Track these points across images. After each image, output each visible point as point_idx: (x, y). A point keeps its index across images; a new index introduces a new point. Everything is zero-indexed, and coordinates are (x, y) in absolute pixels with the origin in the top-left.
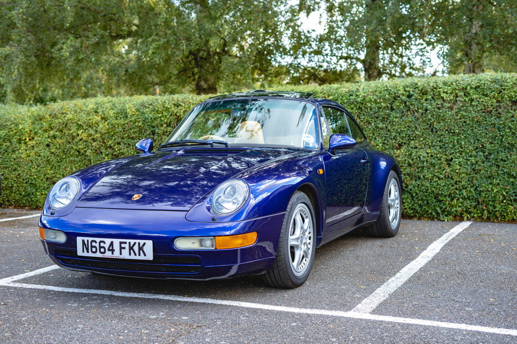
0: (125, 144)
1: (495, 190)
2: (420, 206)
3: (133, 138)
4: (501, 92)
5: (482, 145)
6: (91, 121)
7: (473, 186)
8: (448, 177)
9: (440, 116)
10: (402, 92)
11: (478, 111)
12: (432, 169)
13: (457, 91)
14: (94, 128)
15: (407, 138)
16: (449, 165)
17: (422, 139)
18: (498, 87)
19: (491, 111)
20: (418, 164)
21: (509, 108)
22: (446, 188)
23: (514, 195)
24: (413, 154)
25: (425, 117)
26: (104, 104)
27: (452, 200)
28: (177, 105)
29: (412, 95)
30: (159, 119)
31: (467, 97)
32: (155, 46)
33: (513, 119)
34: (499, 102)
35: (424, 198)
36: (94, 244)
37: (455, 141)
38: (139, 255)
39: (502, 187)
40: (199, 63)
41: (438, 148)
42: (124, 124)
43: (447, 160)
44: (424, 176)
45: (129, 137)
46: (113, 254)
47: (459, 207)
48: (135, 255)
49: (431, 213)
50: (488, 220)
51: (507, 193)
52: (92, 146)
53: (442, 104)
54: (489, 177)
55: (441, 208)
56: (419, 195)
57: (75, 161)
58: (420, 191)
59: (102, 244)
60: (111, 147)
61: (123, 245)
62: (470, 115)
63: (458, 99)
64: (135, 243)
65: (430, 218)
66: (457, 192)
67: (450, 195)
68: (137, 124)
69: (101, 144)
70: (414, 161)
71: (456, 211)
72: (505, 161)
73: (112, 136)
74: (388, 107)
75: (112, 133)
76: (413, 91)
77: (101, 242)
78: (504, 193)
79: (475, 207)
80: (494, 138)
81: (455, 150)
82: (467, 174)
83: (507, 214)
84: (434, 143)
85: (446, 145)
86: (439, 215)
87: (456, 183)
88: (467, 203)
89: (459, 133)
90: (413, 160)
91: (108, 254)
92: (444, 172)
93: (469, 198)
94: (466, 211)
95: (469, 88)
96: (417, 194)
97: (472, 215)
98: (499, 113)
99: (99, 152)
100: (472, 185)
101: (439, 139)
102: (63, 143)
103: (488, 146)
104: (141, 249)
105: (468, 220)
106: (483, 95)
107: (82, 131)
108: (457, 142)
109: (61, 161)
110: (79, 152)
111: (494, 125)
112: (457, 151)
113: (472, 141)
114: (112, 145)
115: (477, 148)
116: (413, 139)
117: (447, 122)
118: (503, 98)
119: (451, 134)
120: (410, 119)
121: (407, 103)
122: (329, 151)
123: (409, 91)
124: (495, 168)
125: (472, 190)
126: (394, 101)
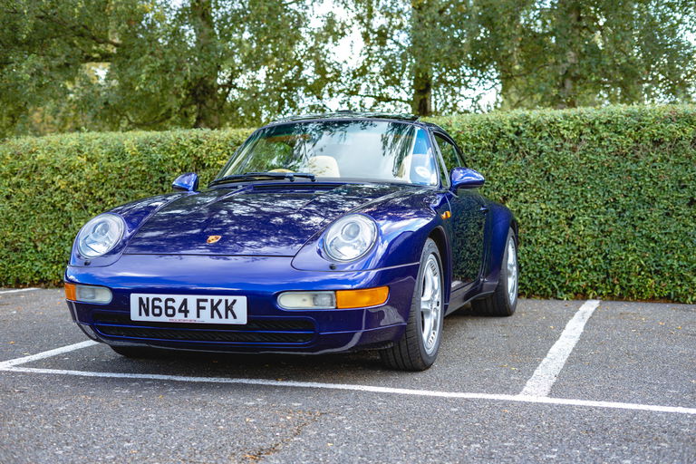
0: (122, 195)
1: (630, 259)
2: (531, 280)
3: (132, 188)
4: (639, 129)
5: (614, 199)
6: (73, 164)
7: (602, 254)
8: (569, 241)
9: (559, 159)
10: (509, 127)
11: (609, 153)
12: (547, 230)
13: (582, 127)
14: (77, 174)
15: (514, 189)
16: (570, 225)
17: (534, 190)
18: (635, 121)
19: (626, 154)
20: (529, 223)
21: (650, 150)
22: (565, 256)
23: (654, 264)
24: (523, 211)
25: (540, 161)
26: (91, 140)
27: (573, 271)
28: (197, 142)
29: (521, 132)
30: (171, 161)
31: (595, 135)
32: (149, 69)
33: (655, 164)
34: (637, 142)
35: (536, 269)
36: (157, 303)
37: (579, 193)
38: (227, 317)
39: (639, 254)
40: (199, 98)
41: (556, 202)
42: (120, 169)
43: (567, 218)
44: (536, 240)
45: (127, 186)
46: (186, 316)
47: (583, 281)
48: (220, 317)
49: (545, 290)
50: (621, 298)
51: (645, 262)
52: (74, 198)
53: (562, 144)
54: (623, 241)
55: (558, 282)
56: (529, 265)
57: (47, 218)
58: (530, 260)
59: (170, 304)
60: (100, 200)
61: (202, 304)
62: (599, 159)
63: (582, 137)
64: (220, 301)
65: (542, 296)
66: (580, 261)
67: (570, 265)
68: (139, 168)
69: (87, 195)
70: (524, 220)
71: (579, 286)
72: (643, 220)
73: (103, 184)
74: (489, 147)
75: (103, 181)
76: (524, 127)
77: (167, 300)
78: (642, 262)
79: (603, 282)
80: (630, 189)
81: (579, 204)
82: (593, 237)
83: (646, 290)
84: (550, 196)
85: (567, 199)
86: (556, 292)
87: (578, 250)
88: (594, 276)
89: (584, 183)
90: (521, 218)
91: (179, 318)
92: (563, 234)
93: (595, 270)
94: (591, 287)
95: (597, 122)
96: (526, 263)
97: (600, 291)
98: (637, 157)
99: (83, 206)
100: (600, 251)
101: (557, 191)
102: (30, 194)
103: (622, 199)
104: (229, 308)
105: (594, 298)
106: (615, 132)
107: (59, 176)
108: (582, 194)
109: (27, 219)
110: (54, 206)
111: (630, 171)
112: (581, 206)
113: (601, 194)
114: (103, 196)
115: (607, 202)
116: (522, 191)
117: (568, 168)
118: (642, 136)
119: (573, 184)
120: (519, 164)
121: (516, 142)
122: (450, 190)
123: (518, 127)
124: (630, 229)
125: (600, 258)
126: (497, 140)
